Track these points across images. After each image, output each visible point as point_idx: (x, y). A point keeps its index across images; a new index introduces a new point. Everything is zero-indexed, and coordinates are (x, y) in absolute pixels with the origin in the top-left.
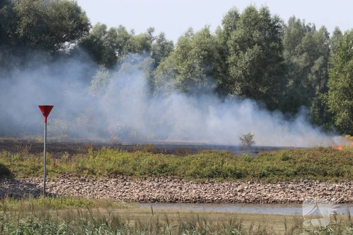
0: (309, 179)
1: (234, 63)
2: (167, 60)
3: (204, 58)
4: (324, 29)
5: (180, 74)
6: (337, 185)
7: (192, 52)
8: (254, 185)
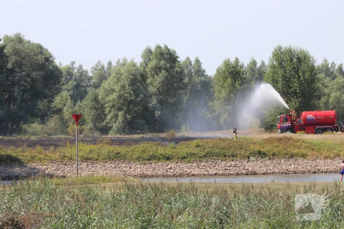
0: (214, 160)
1: (151, 84)
2: (106, 82)
3: (131, 80)
4: (188, 59)
5: (115, 91)
6: (233, 163)
7: (123, 77)
8: (178, 164)
